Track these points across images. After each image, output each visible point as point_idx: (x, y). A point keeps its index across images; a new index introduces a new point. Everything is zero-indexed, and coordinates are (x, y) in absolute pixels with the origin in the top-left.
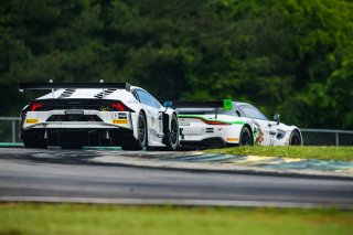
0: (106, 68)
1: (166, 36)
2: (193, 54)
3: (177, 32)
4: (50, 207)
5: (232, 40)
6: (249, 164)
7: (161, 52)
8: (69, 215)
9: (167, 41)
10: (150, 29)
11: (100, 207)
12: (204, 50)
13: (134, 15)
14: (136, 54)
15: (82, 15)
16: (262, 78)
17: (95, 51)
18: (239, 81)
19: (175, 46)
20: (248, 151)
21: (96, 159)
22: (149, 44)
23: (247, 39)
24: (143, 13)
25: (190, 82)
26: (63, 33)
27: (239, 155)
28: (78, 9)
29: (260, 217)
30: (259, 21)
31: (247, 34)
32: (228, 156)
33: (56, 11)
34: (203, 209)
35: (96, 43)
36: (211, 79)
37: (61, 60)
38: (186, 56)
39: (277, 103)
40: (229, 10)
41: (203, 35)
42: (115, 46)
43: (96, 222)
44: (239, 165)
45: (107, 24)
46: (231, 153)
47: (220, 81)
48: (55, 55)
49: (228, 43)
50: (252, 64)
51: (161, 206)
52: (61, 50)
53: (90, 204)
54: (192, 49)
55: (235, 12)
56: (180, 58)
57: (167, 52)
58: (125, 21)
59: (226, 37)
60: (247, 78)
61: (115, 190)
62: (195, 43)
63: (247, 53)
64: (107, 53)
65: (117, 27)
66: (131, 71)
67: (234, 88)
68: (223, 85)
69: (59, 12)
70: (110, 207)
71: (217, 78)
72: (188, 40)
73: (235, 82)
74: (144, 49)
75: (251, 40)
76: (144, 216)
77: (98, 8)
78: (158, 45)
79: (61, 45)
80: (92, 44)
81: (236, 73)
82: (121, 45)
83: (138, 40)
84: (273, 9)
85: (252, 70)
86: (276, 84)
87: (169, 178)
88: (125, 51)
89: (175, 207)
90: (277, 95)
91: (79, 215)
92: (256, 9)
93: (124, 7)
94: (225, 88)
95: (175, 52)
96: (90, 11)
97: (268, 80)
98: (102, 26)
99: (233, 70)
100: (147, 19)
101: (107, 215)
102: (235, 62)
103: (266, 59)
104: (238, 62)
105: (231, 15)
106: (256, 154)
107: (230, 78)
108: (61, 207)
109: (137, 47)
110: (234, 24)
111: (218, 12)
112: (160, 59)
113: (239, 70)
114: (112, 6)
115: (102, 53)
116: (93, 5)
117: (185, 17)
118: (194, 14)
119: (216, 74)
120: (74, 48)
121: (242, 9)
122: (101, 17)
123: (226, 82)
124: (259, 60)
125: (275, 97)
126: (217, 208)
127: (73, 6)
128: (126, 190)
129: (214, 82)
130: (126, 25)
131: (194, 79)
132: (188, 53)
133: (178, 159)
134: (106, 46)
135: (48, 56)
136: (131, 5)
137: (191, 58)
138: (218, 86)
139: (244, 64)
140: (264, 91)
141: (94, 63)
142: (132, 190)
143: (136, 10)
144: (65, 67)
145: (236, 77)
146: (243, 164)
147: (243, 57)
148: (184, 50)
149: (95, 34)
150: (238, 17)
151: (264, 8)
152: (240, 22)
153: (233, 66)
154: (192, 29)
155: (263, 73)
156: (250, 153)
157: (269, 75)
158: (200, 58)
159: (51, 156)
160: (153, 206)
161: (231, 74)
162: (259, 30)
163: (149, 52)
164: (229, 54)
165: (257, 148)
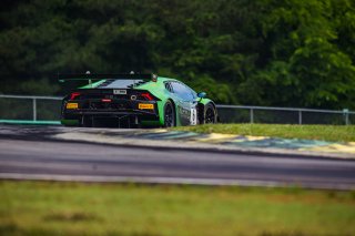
0: (69, 45)
1: (129, 13)
2: (156, 31)
3: (139, 9)
4: (13, 184)
5: (195, 17)
6: (213, 142)
7: (123, 29)
8: (32, 192)
9: (129, 18)
10: (113, 6)
11: (63, 184)
12: (166, 27)
14: (99, 32)
16: (225, 56)
17: (57, 28)
18: (203, 58)
19: (138, 23)
20: (211, 129)
21: (59, 136)
22: (112, 20)
23: (210, 17)
25: (153, 59)
26: (25, 9)
27: (202, 133)
31: (210, 12)
32: (191, 134)
34: (166, 187)
35: (56, 19)
36: (174, 57)
37: (23, 36)
38: (148, 33)
39: (239, 80)
41: (167, 12)
42: (77, 22)
43: (59, 199)
44: (202, 142)
46: (194, 131)
47: (183, 59)
48: (17, 31)
49: (191, 20)
50: (214, 41)
51: (125, 184)
52: (24, 25)
53: (53, 182)
54: (155, 26)
56: (143, 35)
57: (130, 29)
59: (189, 14)
60: (210, 56)
62: (157, 20)
63: (210, 30)
64: (69, 30)
65: (80, 3)
66: (94, 48)
67: (196, 65)
68: (186, 62)
70: (73, 184)
71: (180, 55)
72: (151, 17)
73: (198, 59)
74: (107, 26)
75: (214, 17)
78: (121, 22)
79: (23, 21)
80: (54, 20)
81: (199, 50)
82: (83, 22)
83: (101, 16)
85: (215, 47)
86: (239, 62)
87: (132, 156)
88: (88, 27)
89: (138, 185)
90: (240, 73)
91: (42, 192)
94: (188, 65)
95: (138, 29)
97: (231, 58)
98: (64, 3)
99: (195, 47)
101: (70, 192)
102: (198, 40)
103: (229, 36)
104: (201, 39)
106: (219, 132)
107: (193, 55)
109: (100, 24)
112: (122, 36)
113: (202, 48)
115: (64, 29)
119: (179, 51)
120: (37, 25)
123: (189, 59)
124: (222, 37)
125: (238, 75)
126: (180, 186)
128: (89, 167)
129: (177, 60)
131: (157, 56)
132: (150, 30)
133: (141, 136)
134: (68, 22)
135: (11, 32)
137: (154, 35)
138: (181, 63)
139: (207, 41)
140: (227, 69)
141: (58, 39)
142: (95, 168)
144: (27, 43)
145: (199, 54)
146: (207, 142)
147: (206, 35)
148: (146, 27)
149: (57, 10)
153: (196, 43)
154: (155, 6)
155: (226, 51)
156: (213, 131)
157: (232, 53)
158: (163, 35)
159: (13, 133)
160: (116, 183)
161: (194, 52)
162: (222, 7)
163: (112, 29)
164: (193, 31)
165: (221, 126)
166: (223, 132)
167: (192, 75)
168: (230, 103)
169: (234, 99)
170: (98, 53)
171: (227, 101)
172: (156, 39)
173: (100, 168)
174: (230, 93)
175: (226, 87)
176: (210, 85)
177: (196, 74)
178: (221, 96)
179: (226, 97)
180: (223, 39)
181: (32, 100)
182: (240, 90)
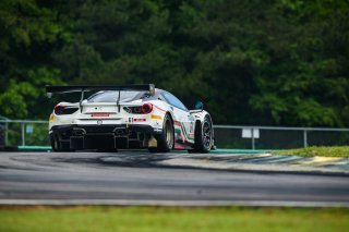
0: (176, 72)
1: (234, 40)
2: (261, 57)
3: (244, 35)
4: (119, 210)
5: (299, 43)
6: (316, 165)
7: (229, 55)
8: (137, 217)
9: (235, 45)
10: (218, 33)
11: (167, 209)
12: (271, 53)
13: (202, 19)
14: (204, 58)
15: (151, 20)
16: (329, 80)
17: (164, 56)
18: (307, 83)
19: (243, 49)
20: (314, 152)
21: (165, 162)
22: (218, 47)
23: (314, 42)
24: (212, 17)
25: (258, 85)
26: (132, 38)
27: (306, 156)
28: (147, 14)
29: (326, 216)
30: (325, 24)
31: (313, 37)
32: (295, 157)
33: (125, 17)
34: (269, 210)
35: (164, 47)
36: (279, 82)
37: (130, 64)
38: (254, 59)
39: (344, 104)
40: (295, 13)
41: (271, 38)
42: (183, 50)
43: (164, 224)
44: (306, 165)
45: (175, 29)
46: (298, 154)
47: (287, 84)
48: (124, 60)
49: (295, 45)
50: (318, 66)
51: (228, 208)
52: (131, 54)
53: (158, 207)
54: (261, 53)
55: (302, 15)
56: (248, 61)
57: (235, 56)
58: (194, 26)
59: (293, 39)
60: (315, 80)
61: (183, 192)
62: (262, 46)
63: (315, 55)
64: (176, 58)
65: (186, 31)
66: (200, 75)
67: (301, 89)
68: (291, 86)
69: (127, 18)
70: (178, 209)
71: (285, 80)
72: (255, 43)
73: (303, 84)
74: (212, 53)
75: (318, 42)
76: (211, 218)
77: (166, 13)
78: (226, 49)
79: (130, 50)
80: (161, 49)
81: (303, 75)
82: (190, 49)
83: (206, 44)
84: (339, 12)
85: (318, 71)
86: (343, 86)
87: (237, 180)
88: (194, 55)
89: (241, 208)
90: (345, 96)
91: (147, 217)
92: (323, 12)
93: (192, 11)
94: (293, 90)
95: (244, 55)
96: (159, 16)
97: (335, 82)
98: (170, 31)
99: (300, 72)
100: (214, 23)
101: (174, 217)
102: (303, 65)
103: (333, 61)
104: (305, 64)
105: (298, 18)
106: (322, 155)
107: (298, 80)
109: (206, 50)
110: (300, 28)
111: (284, 16)
112: (228, 62)
113: (306, 72)
114: (181, 11)
115: (170, 57)
116: (161, 10)
117: (252, 21)
118: (261, 17)
119: (284, 76)
120: (143, 53)
121: (309, 12)
122: (169, 22)
123: (294, 84)
124: (326, 62)
125: (343, 99)
126: (283, 209)
127: (141, 11)
128: (194, 193)
129: (283, 84)
130: (196, 29)
131: (262, 82)
132: (255, 56)
133: (245, 160)
134: (175, 50)
135: (119, 60)
136: (199, 9)
137: (259, 61)
138: (286, 88)
139: (311, 66)
140: (331, 93)
141: (165, 66)
142: (200, 192)
143: (204, 15)
144: (134, 71)
145: (304, 79)
146: (310, 165)
147: (310, 60)
148: (252, 53)
149: (163, 38)
150: (305, 20)
151: (330, 10)
152: (307, 24)
153: (300, 68)
154: (260, 32)
155: (330, 76)
156: (317, 154)
157: (336, 77)
158: (268, 61)
159: (120, 160)
160: (220, 207)
161: (299, 77)
162: (325, 32)
163: (217, 56)
164: (297, 56)
165: (324, 149)
166: (327, 155)
167: (297, 99)
168: (336, 126)
169: (339, 122)
170: (205, 79)
171: (332, 124)
172: (262, 64)
173: (204, 193)
174: (336, 117)
175: (330, 111)
176: (315, 109)
177: (301, 98)
178: (326, 119)
179: (331, 120)
180: (326, 64)
182: (344, 114)
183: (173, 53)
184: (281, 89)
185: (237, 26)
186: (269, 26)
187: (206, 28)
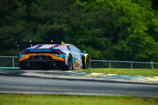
0: (28, 34)
1: (55, 19)
2: (67, 27)
3: (60, 17)
4: (4, 96)
5: (85, 21)
6: (93, 76)
7: (53, 26)
9: (56, 22)
10: (48, 16)
11: (26, 95)
12: (72, 26)
13: (41, 10)
14: (42, 27)
15: (18, 10)
16: (98, 38)
17: (23, 26)
18: (88, 39)
19: (59, 23)
21: (24, 74)
22: (48, 22)
23: (91, 21)
24: (45, 9)
26: (9, 18)
27: (88, 73)
28: (16, 7)
29: (98, 100)
30: (97, 13)
31: (91, 19)
32: (83, 73)
33: (6, 8)
34: (72, 96)
36: (75, 39)
37: (8, 29)
38: (64, 28)
39: (105, 49)
40: (83, 7)
41: (72, 19)
42: (32, 23)
43: (24, 102)
44: (88, 77)
45: (29, 14)
46: (85, 71)
47: (79, 40)
48: (5, 28)
49: (83, 22)
50: (93, 32)
51: (53, 95)
52: (8, 25)
53: (21, 94)
54: (67, 25)
55: (86, 8)
56: (62, 29)
57: (56, 26)
58: (37, 12)
59: (82, 20)
60: (91, 38)
61: (33, 88)
62: (68, 23)
63: (92, 27)
64: (29, 27)
65: (33, 15)
66: (40, 35)
67: (85, 42)
68: (81, 41)
70: (31, 96)
71: (78, 38)
72: (65, 21)
73: (86, 40)
74: (45, 25)
75: (93, 21)
76: (46, 100)
77: (25, 7)
78: (52, 23)
79: (8, 23)
80: (22, 23)
81: (86, 36)
82: (35, 23)
83: (43, 21)
84: (103, 7)
85: (93, 34)
86: (104, 41)
88: (37, 26)
89: (59, 96)
90: (105, 46)
91: (17, 99)
92: (96, 8)
93: (36, 6)
94: (82, 42)
95: (59, 26)
96: (21, 8)
97: (101, 39)
98: (26, 15)
99: (85, 34)
100: (47, 12)
101: (29, 99)
102: (86, 31)
103: (100, 29)
104: (87, 31)
105: (84, 10)
106: (95, 72)
107: (84, 38)
108: (8, 95)
109: (42, 24)
110: (85, 14)
111: (78, 9)
112: (52, 29)
113: (88, 35)
114: (32, 6)
115: (26, 27)
116: (22, 5)
117: (63, 11)
118: (68, 9)
119: (78, 36)
120: (14, 25)
121: (90, 7)
122: (26, 11)
123: (82, 40)
124: (97, 30)
125: (104, 47)
126: (78, 96)
127: (14, 5)
128: (38, 88)
129: (77, 40)
130: (37, 14)
131: (67, 39)
132: (65, 27)
133: (60, 74)
134: (28, 23)
135: (3, 28)
136: (39, 5)
137: (66, 29)
138: (79, 42)
139: (90, 32)
140: (99, 44)
141: (23, 31)
142: (40, 88)
143: (42, 8)
144: (10, 33)
145: (86, 38)
146: (90, 77)
147: (90, 29)
148: (63, 25)
149: (23, 18)
150: (88, 11)
151: (99, 7)
152: (88, 13)
153: (85, 32)
154: (67, 16)
155: (98, 36)
156: (93, 72)
157: (101, 37)
158: (70, 29)
159: (4, 73)
160: (49, 95)
161: (84, 36)
162: (97, 17)
163: (47, 26)
164: (84, 27)
165: (96, 69)
166: (98, 72)
167: (83, 47)
168: (101, 59)
169: (102, 58)
170: (41, 37)
171: (99, 58)
172: (68, 30)
173: (42, 88)
174: (101, 55)
175: (98, 52)
176: (91, 51)
177: (85, 46)
178: (96, 56)
179: (98, 56)
181: (12, 58)
182: (105, 53)
183: (27, 25)
184: (76, 42)
185: (57, 13)
186: (71, 13)
187: (42, 14)
